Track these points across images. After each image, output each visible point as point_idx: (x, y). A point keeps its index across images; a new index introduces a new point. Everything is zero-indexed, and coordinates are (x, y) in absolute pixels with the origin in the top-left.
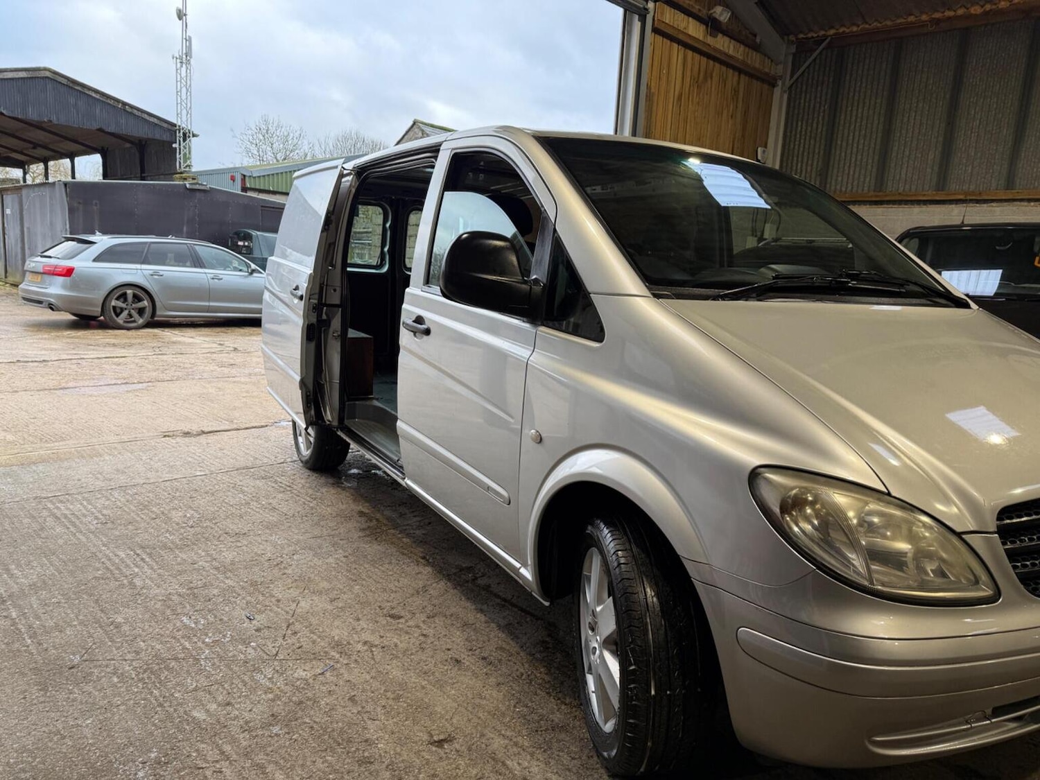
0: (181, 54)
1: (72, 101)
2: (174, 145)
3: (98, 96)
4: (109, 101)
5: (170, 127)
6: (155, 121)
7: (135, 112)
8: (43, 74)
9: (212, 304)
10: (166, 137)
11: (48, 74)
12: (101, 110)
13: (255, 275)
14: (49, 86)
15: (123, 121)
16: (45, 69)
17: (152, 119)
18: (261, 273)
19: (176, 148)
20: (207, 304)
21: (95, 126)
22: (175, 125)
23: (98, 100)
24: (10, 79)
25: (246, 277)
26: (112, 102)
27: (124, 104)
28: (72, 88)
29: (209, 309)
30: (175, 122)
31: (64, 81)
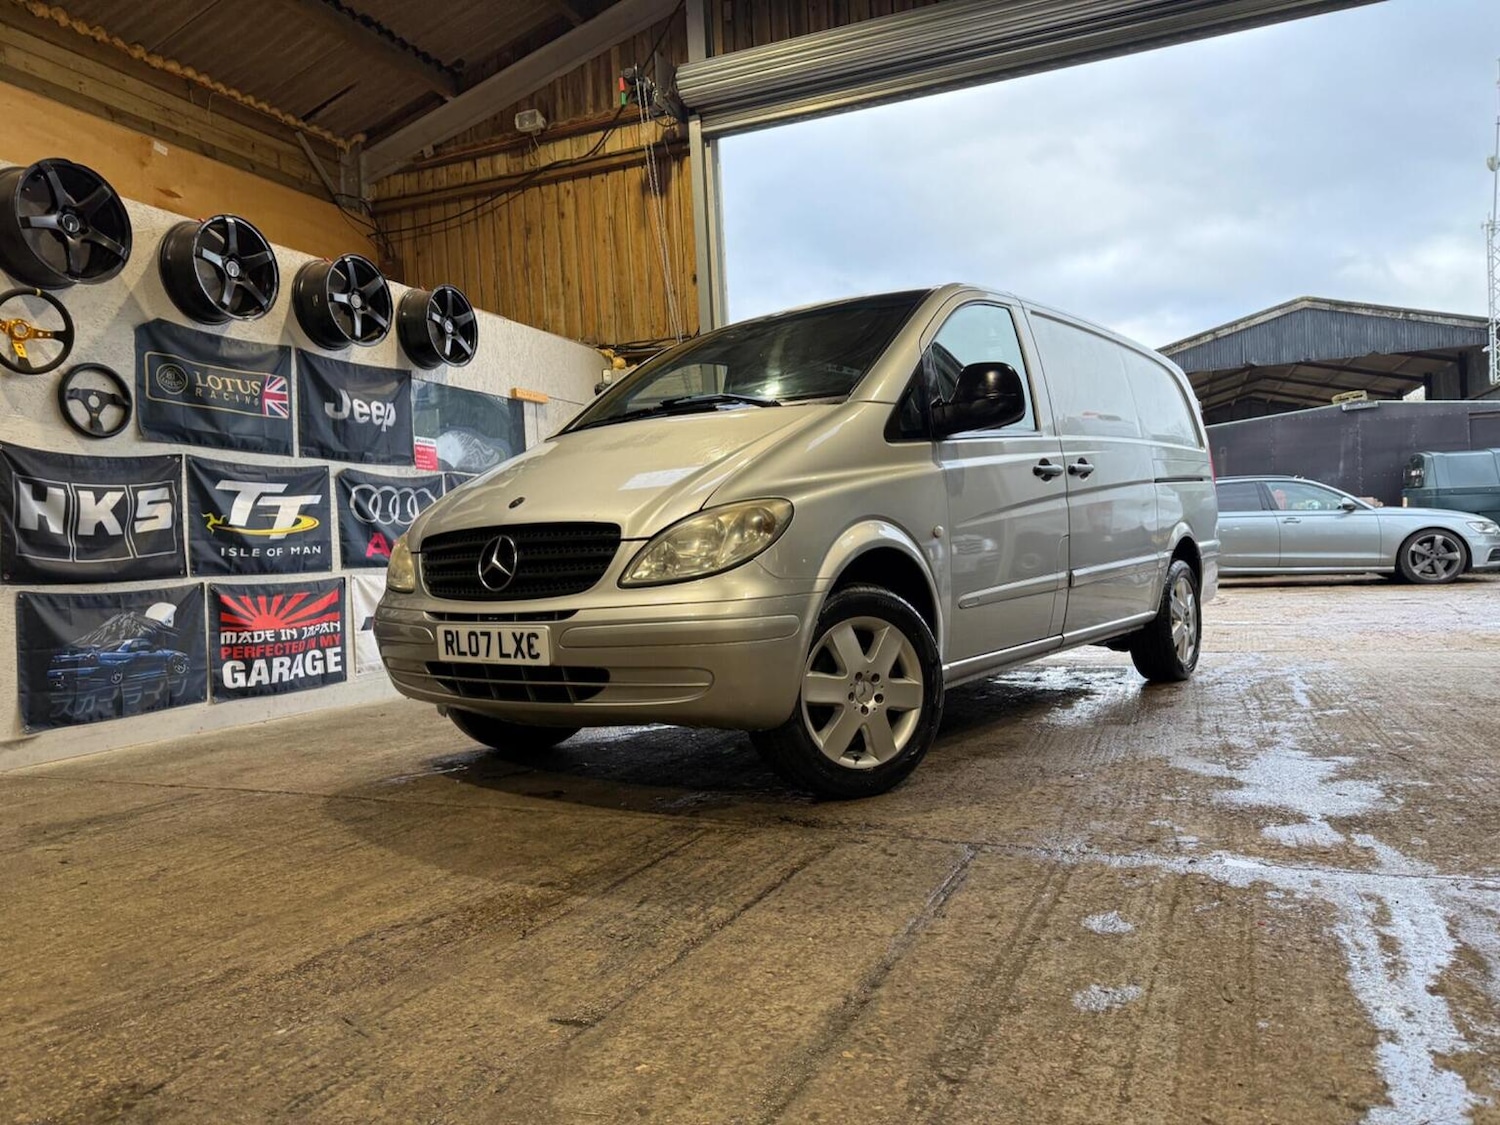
0: (1492, 218)
1: (1335, 327)
2: (1484, 350)
3: (1369, 313)
4: (1385, 315)
5: (1478, 325)
6: (1454, 322)
7: (1424, 318)
8: (1299, 306)
9: (1284, 555)
10: (1472, 341)
11: (1306, 304)
12: (1375, 329)
13: (1356, 512)
14: (1308, 317)
15: (1406, 335)
16: (1302, 300)
17: (1450, 322)
18: (1366, 508)
19: (1487, 353)
20: (1277, 555)
21: (1366, 351)
22: (1486, 320)
23: (1370, 317)
24: (1262, 324)
25: (1342, 516)
26: (1388, 315)
27: (1407, 312)
28: (1336, 312)
29: (1280, 563)
30: (1487, 316)
31: (1326, 307)
